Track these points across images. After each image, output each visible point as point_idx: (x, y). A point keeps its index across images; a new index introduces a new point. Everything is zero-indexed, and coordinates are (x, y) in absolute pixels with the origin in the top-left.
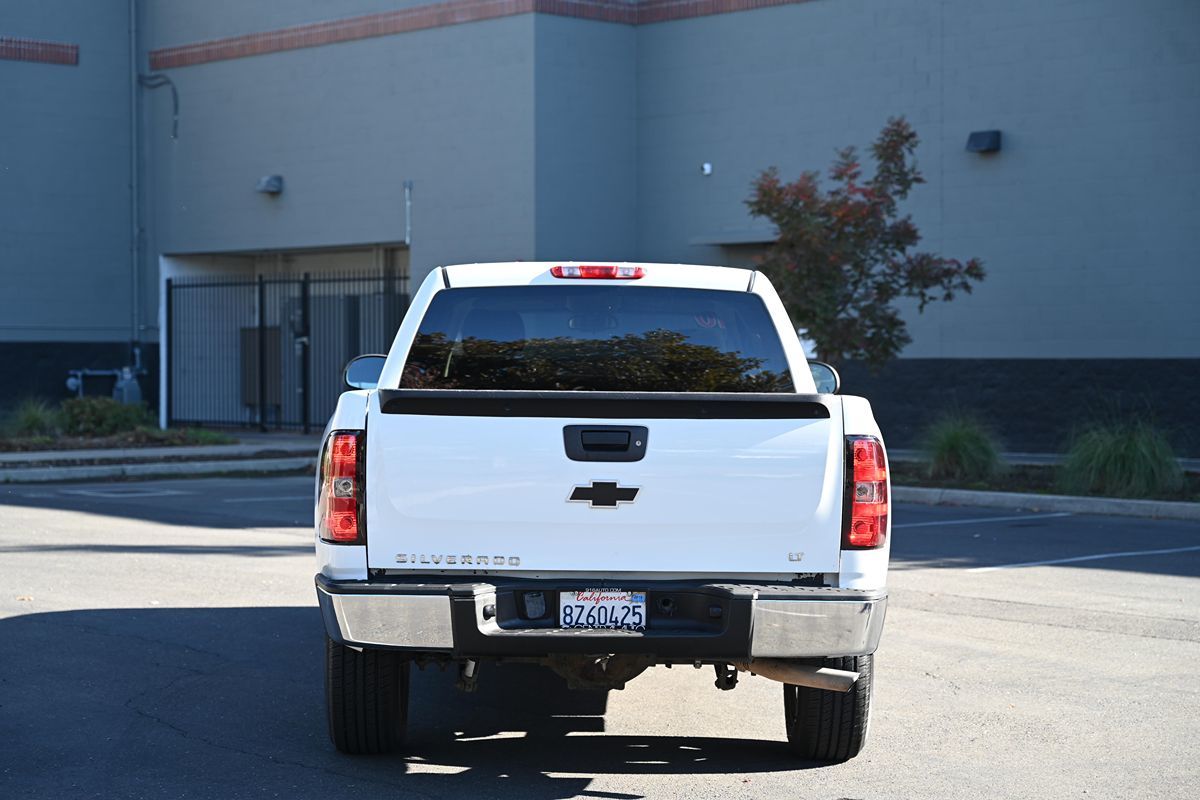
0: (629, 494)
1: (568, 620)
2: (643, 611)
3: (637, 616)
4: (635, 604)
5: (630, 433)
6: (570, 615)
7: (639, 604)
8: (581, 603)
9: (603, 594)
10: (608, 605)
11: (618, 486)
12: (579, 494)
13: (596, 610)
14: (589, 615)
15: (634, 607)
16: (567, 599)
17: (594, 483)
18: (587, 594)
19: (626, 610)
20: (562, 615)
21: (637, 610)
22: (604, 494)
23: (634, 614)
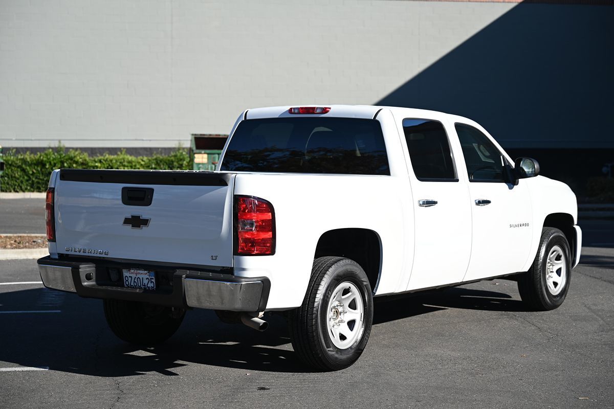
0: (145, 222)
1: (127, 283)
2: (154, 281)
3: (152, 283)
4: (151, 277)
5: (145, 191)
6: (128, 281)
7: (153, 277)
8: (131, 275)
9: (138, 271)
10: (141, 277)
11: (141, 218)
12: (127, 221)
13: (136, 279)
14: (134, 282)
15: (151, 279)
16: (126, 273)
17: (132, 216)
18: (132, 271)
19: (148, 280)
20: (125, 281)
21: (152, 280)
22: (136, 222)
23: (151, 282)
